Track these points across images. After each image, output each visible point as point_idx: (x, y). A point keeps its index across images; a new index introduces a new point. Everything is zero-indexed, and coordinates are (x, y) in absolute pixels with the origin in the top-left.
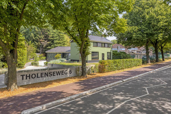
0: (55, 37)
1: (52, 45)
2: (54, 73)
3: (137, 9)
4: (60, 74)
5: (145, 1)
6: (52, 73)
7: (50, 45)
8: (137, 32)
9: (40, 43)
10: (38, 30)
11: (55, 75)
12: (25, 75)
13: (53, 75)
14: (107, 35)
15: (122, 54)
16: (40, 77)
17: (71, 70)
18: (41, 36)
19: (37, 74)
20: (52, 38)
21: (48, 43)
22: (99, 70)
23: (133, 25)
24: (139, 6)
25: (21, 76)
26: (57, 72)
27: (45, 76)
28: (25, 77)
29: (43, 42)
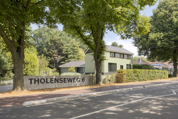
0: (69, 52)
1: (66, 60)
2: (65, 79)
3: (163, 12)
4: (71, 82)
5: (173, 2)
6: (63, 80)
7: (64, 60)
8: (162, 39)
9: (53, 58)
10: (51, 44)
11: (66, 82)
12: (33, 79)
13: (64, 82)
14: (126, 37)
15: (144, 66)
16: (49, 83)
17: (84, 78)
18: (55, 51)
19: (47, 79)
20: (66, 53)
21: (62, 57)
22: (117, 80)
23: (157, 32)
24: (166, 9)
25: (29, 79)
26: (68, 78)
27: (55, 82)
28: (33, 81)
29: (56, 57)
